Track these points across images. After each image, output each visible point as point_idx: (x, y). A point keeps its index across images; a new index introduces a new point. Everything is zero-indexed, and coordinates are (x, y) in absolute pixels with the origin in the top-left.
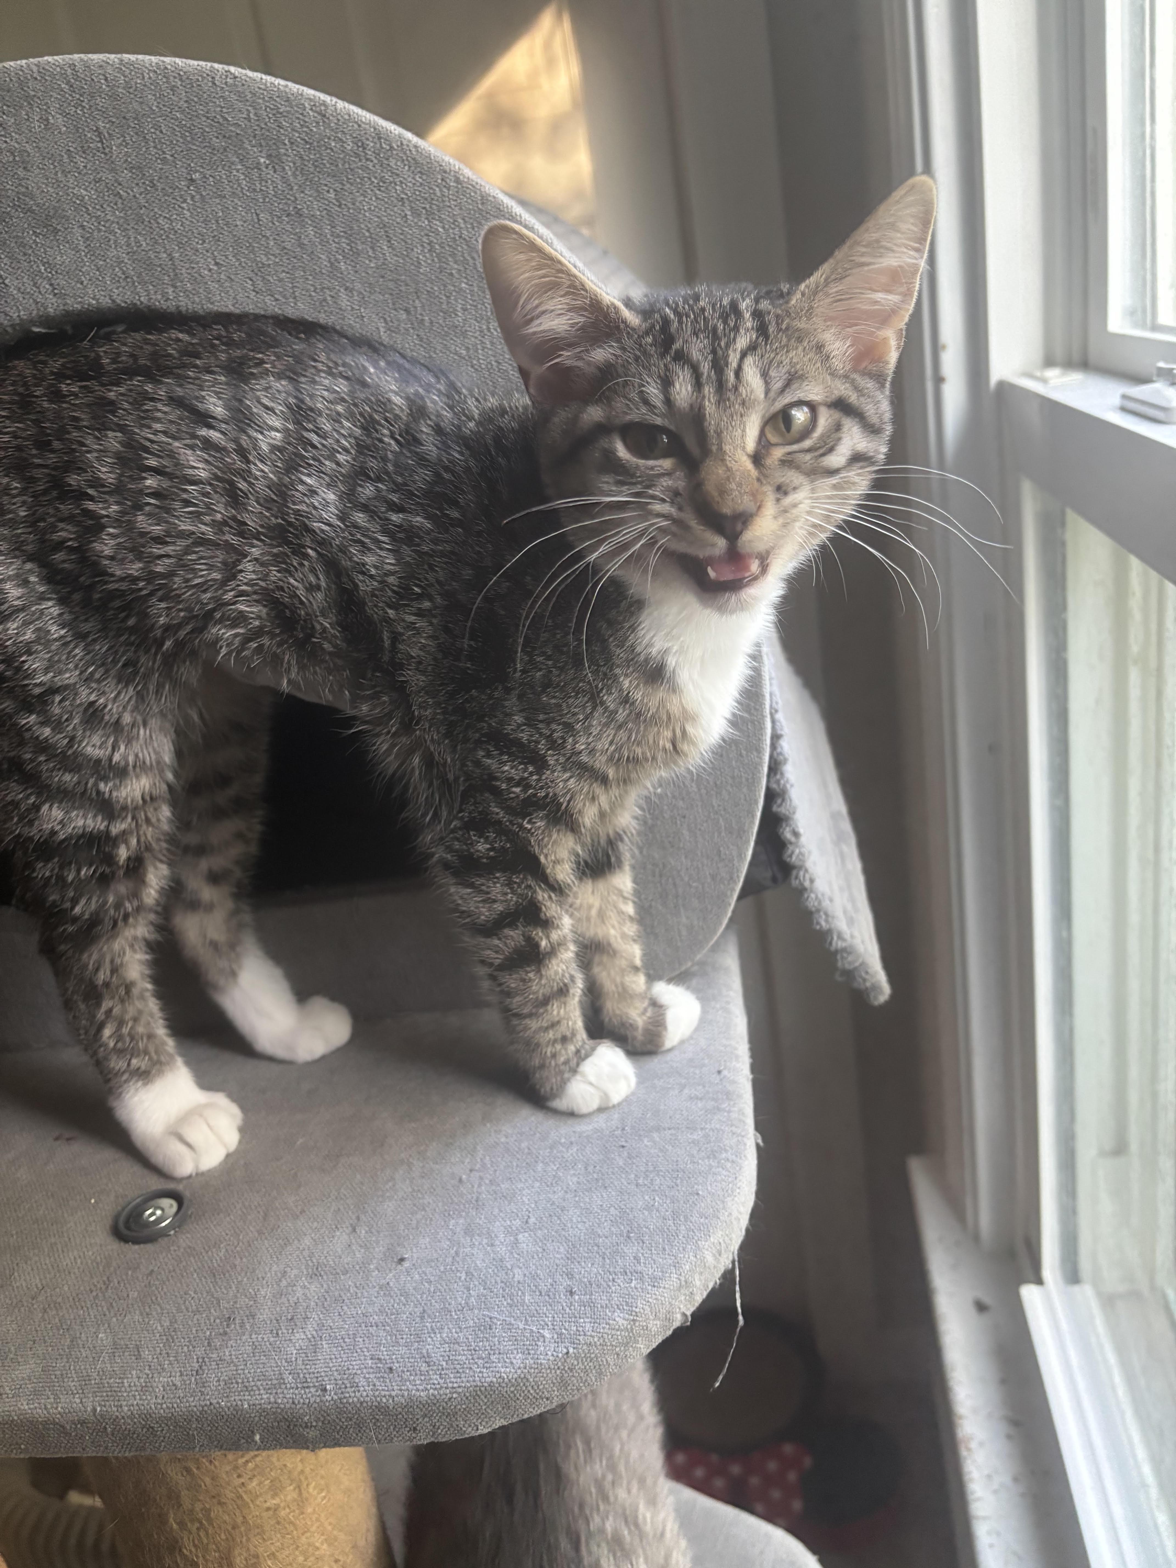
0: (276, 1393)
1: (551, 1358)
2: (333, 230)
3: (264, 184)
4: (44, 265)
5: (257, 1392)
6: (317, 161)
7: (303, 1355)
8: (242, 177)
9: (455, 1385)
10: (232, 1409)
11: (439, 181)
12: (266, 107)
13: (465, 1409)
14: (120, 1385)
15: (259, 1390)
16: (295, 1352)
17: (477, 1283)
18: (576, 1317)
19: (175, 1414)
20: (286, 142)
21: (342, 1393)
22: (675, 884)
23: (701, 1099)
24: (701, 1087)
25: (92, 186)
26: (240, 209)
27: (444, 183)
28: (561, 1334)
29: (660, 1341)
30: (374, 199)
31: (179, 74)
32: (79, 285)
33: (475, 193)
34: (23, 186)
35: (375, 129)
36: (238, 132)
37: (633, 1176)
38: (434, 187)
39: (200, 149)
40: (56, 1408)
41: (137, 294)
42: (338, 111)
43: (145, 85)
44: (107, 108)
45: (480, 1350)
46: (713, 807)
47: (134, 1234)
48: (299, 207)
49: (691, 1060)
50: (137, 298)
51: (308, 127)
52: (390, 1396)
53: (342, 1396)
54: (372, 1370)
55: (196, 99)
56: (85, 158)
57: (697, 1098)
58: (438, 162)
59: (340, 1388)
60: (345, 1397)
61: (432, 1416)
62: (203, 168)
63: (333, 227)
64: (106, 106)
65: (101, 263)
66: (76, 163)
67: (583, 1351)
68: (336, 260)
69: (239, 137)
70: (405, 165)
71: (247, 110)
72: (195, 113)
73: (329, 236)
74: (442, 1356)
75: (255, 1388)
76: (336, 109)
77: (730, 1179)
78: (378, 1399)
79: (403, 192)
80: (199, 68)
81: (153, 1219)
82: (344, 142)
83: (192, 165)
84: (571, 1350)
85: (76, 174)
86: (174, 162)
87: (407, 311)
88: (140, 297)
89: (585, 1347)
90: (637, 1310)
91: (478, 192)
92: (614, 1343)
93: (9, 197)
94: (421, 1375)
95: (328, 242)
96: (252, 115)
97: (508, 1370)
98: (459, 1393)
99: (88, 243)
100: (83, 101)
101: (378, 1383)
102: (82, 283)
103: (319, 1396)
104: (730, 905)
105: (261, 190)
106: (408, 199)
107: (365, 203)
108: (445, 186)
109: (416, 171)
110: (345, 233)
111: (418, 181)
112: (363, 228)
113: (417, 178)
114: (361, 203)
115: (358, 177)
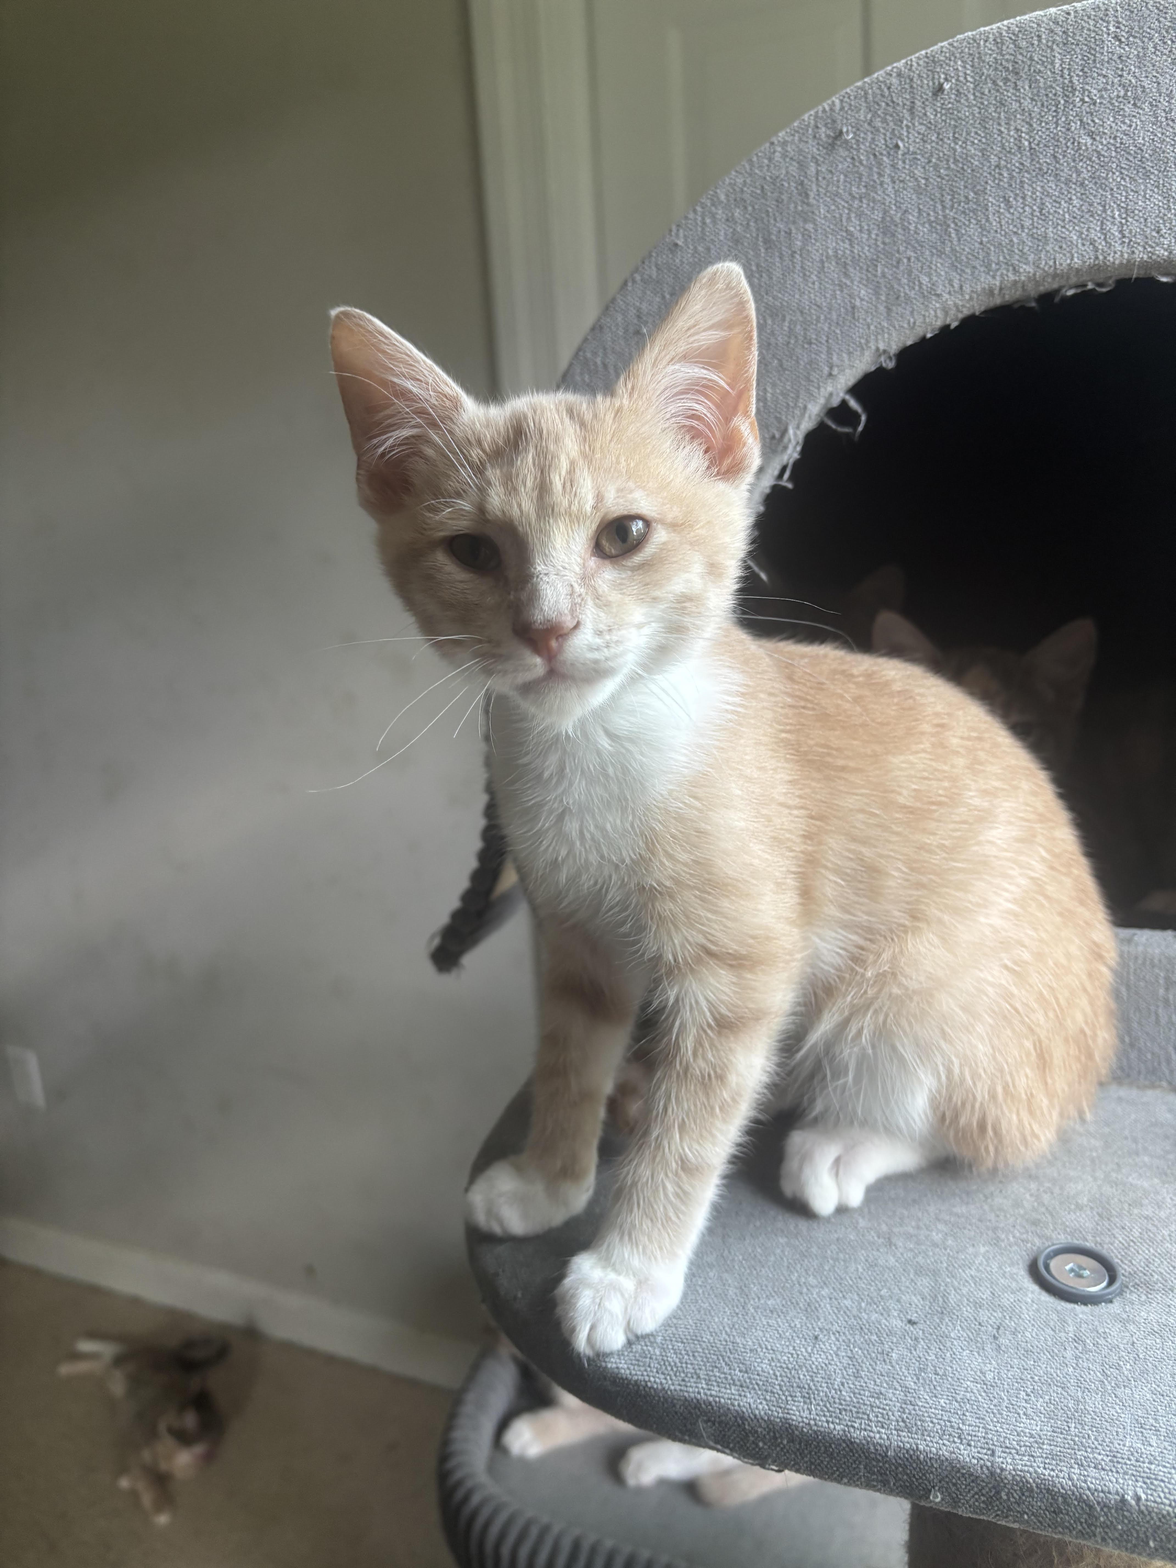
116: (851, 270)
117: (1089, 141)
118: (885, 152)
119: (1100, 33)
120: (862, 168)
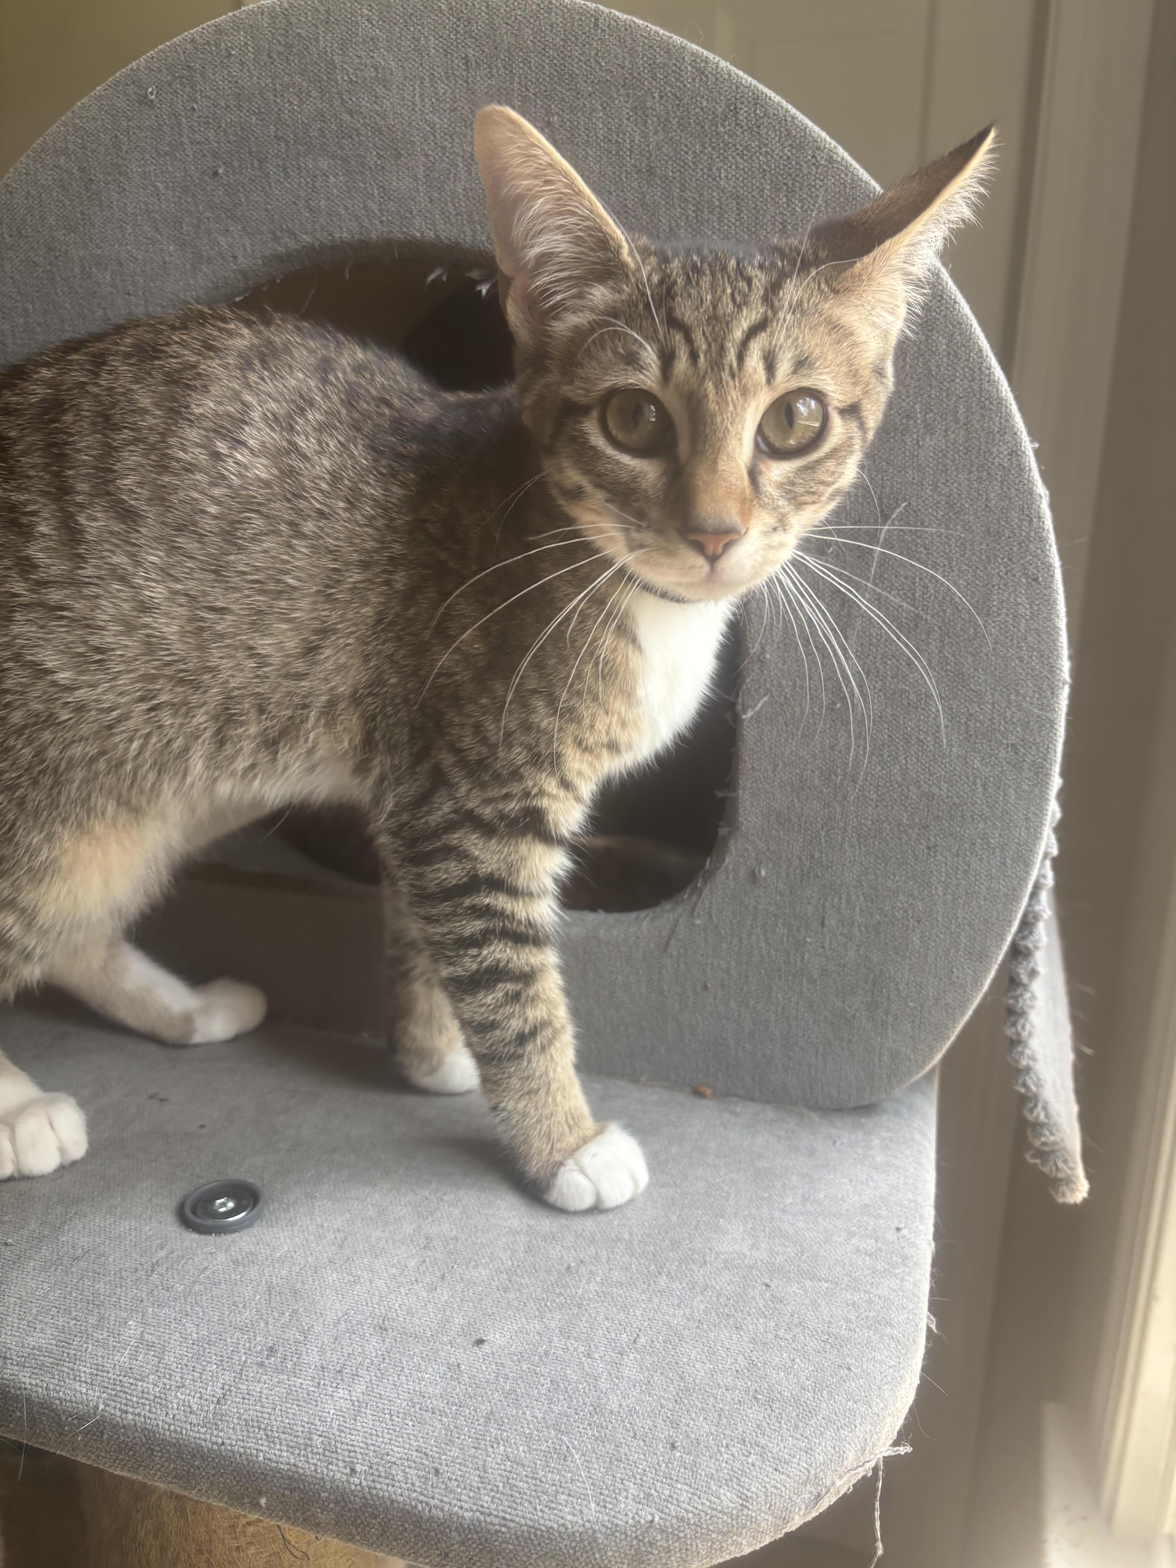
0: (299, 1455)
1: (631, 1521)
2: (683, 194)
3: (621, 135)
4: (378, 189)
5: (278, 1447)
6: (683, 119)
7: (341, 1419)
8: (601, 126)
9: (508, 1517)
10: (244, 1457)
11: (809, 157)
12: (644, 55)
13: (511, 1551)
14: (133, 1387)
15: (281, 1444)
16: (332, 1411)
17: (562, 1398)
18: (671, 1479)
19: (181, 1442)
20: (656, 95)
21: (373, 1481)
22: (888, 998)
23: (870, 1255)
24: (873, 1241)
25: (446, 114)
26: (591, 159)
27: (814, 161)
28: (649, 1495)
29: (767, 1542)
30: (733, 167)
31: (563, 11)
32: (408, 215)
33: (846, 175)
34: (378, 104)
35: (754, 94)
36: (608, 78)
37: (773, 1324)
38: (802, 163)
39: (564, 91)
40: (58, 1392)
41: (464, 233)
42: (719, 70)
43: (525, 17)
44: (481, 37)
45: (546, 1482)
46: (957, 917)
47: (199, 1220)
48: (652, 165)
49: (866, 1206)
50: (462, 236)
51: (682, 82)
52: (427, 1504)
53: (373, 1485)
54: (413, 1465)
55: (573, 39)
56: (447, 85)
57: (866, 1253)
58: (813, 138)
59: (372, 1474)
60: (375, 1488)
61: (470, 1546)
62: (563, 111)
63: (683, 191)
64: (480, 34)
65: (436, 195)
66: (436, 88)
67: (672, 1524)
68: (677, 226)
69: (608, 83)
70: (776, 136)
71: (624, 57)
72: (569, 54)
73: (675, 200)
74: (500, 1475)
75: (277, 1441)
76: (717, 67)
77: (892, 1363)
78: (413, 1503)
79: (766, 164)
80: (584, 7)
81: (223, 1210)
82: (717, 103)
83: (553, 106)
84: (657, 1519)
85: (433, 100)
86: (535, 101)
88: (465, 236)
89: (674, 1521)
90: (749, 1494)
91: (850, 175)
92: (711, 1528)
93: (361, 113)
94: (471, 1490)
95: (673, 205)
96: (627, 63)
97: (575, 1519)
98: (509, 1528)
99: (428, 172)
100: (458, 26)
101: (418, 1484)
102: (411, 213)
103: (346, 1474)
104: (949, 1038)
105: (616, 141)
106: (770, 172)
107: (722, 170)
108: (814, 164)
109: (786, 144)
110: (694, 199)
111: (786, 154)
112: (714, 197)
113: (786, 151)
114: (719, 169)
115: (723, 142)
116: (160, 225)
117: (348, 117)
118: (183, 114)
119: (356, 14)
120: (165, 127)
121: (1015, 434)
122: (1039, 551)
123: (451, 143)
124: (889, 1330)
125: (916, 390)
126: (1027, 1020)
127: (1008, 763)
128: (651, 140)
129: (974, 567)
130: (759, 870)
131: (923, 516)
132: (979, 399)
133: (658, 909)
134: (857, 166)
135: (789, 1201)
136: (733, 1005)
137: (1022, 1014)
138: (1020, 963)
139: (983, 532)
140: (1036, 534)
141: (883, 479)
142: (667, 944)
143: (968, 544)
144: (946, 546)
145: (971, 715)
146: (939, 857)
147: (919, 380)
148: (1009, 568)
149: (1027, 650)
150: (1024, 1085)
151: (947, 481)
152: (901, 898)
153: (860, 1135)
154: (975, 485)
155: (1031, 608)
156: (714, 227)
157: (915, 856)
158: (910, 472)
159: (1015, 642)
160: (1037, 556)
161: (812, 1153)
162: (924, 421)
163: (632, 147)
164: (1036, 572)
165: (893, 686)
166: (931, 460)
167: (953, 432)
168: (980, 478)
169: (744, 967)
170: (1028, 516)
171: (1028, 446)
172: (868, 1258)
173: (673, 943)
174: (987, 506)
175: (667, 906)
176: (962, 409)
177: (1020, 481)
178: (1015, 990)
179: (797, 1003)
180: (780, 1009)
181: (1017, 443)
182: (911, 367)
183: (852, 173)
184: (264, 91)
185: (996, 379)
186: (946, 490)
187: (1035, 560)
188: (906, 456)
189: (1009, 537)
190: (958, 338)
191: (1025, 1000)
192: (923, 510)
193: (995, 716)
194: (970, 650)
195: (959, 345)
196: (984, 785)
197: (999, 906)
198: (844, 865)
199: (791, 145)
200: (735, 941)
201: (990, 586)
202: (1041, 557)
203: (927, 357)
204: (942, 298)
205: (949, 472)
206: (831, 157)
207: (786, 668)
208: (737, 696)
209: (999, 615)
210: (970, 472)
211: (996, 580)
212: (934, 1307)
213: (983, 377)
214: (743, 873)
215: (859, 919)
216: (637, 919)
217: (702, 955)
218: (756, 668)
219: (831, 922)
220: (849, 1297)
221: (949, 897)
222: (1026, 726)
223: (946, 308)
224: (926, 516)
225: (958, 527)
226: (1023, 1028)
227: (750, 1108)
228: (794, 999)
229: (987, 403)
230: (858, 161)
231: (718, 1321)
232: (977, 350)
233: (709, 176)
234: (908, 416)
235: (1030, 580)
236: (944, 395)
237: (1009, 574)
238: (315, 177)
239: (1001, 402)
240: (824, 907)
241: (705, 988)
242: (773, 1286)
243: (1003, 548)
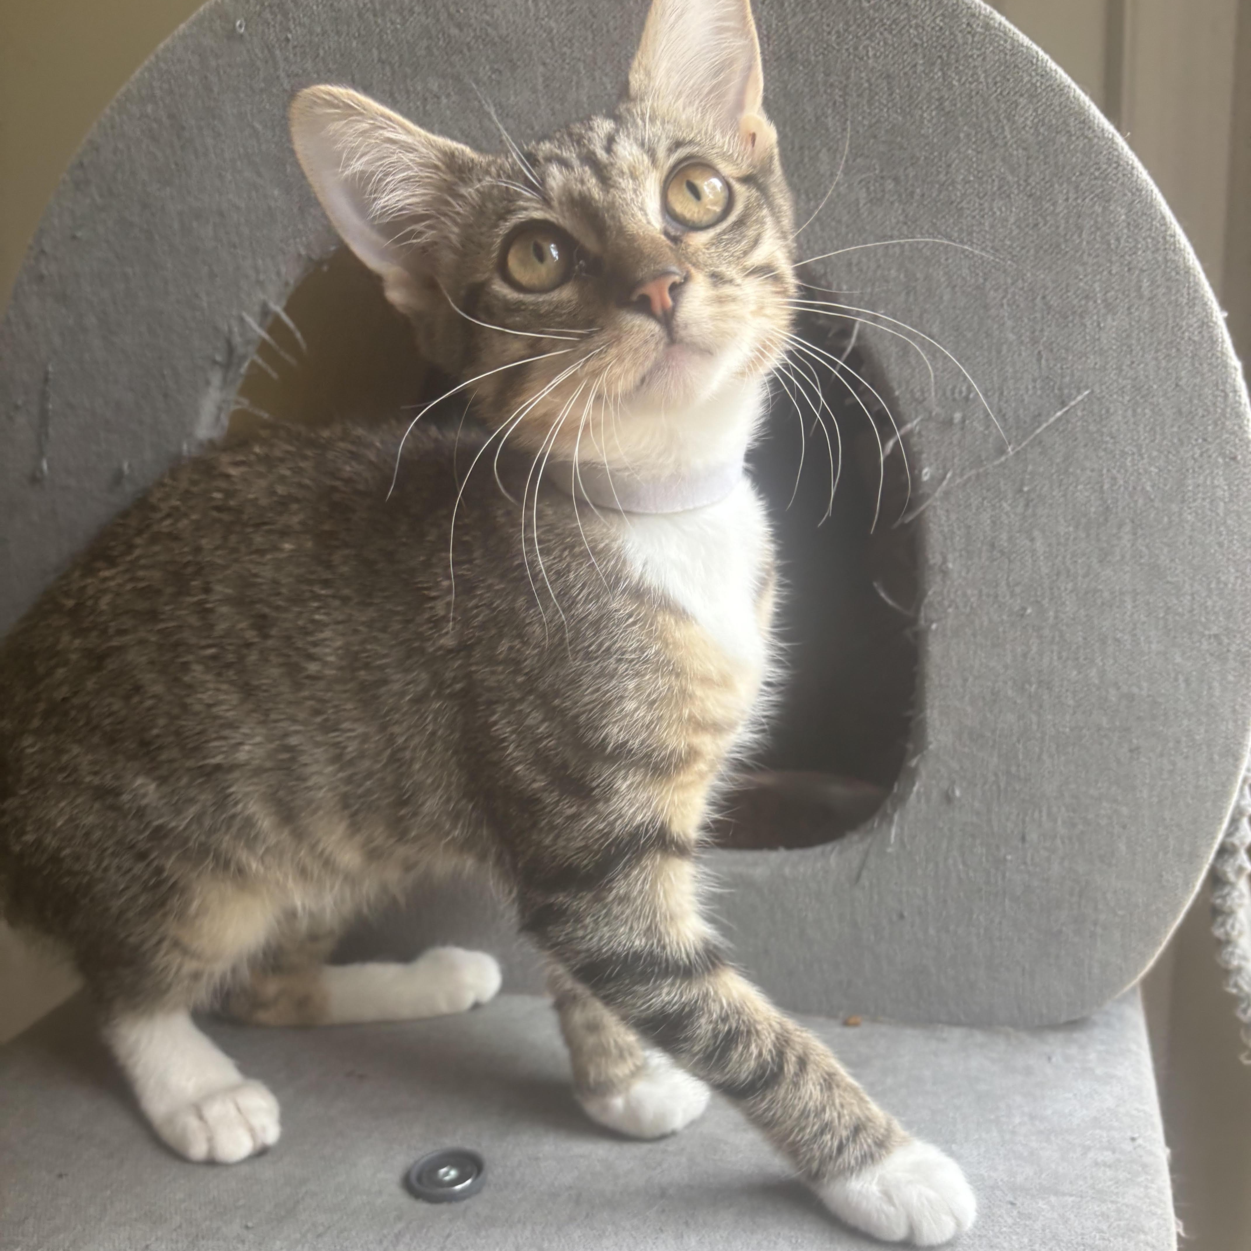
2: (828, 78)
11: (964, 26)
22: (1096, 909)
23: (1110, 1166)
24: (1110, 1152)
27: (969, 29)
30: (882, 43)
38: (957, 33)
46: (1164, 819)
47: (426, 1190)
49: (1095, 1119)
57: (1105, 1164)
58: (966, 4)
63: (828, 75)
73: (820, 86)
79: (918, 37)
81: (448, 1178)
87: (896, 180)
91: (1009, 40)
93: (471, 25)
95: (818, 92)
99: (548, 82)
104: (1160, 944)
106: (922, 45)
107: (870, 49)
108: (969, 33)
109: (937, 14)
110: (841, 82)
111: (938, 25)
112: (862, 78)
113: (938, 21)
114: (866, 47)
115: (868, 17)
117: (457, 31)
118: (276, 45)
120: (258, 61)
121: (1205, 304)
122: (1236, 428)
123: (570, 48)
124: (1142, 1237)
125: (1095, 267)
126: (1235, 919)
127: (1212, 655)
128: (789, 23)
129: (1166, 453)
130: (953, 791)
131: (1107, 403)
132: (1164, 273)
133: (845, 841)
134: (1016, 31)
135: (1017, 1120)
136: (932, 931)
137: (1231, 913)
138: (1226, 861)
139: (1174, 414)
140: (1233, 409)
141: (1062, 368)
142: (859, 877)
143: (1158, 428)
144: (1135, 433)
145: (1169, 608)
146: (1143, 759)
147: (1097, 256)
148: (1204, 449)
149: (1227, 534)
150: (1236, 985)
151: (1133, 363)
152: (1105, 804)
153: (1073, 1050)
154: (1164, 363)
155: (1230, 489)
156: (864, 112)
157: (1118, 761)
158: (1092, 357)
159: (1214, 527)
160: (1233, 433)
161: (1028, 1071)
162: (1105, 301)
163: (769, 32)
164: (1233, 450)
165: (1084, 586)
166: (1113, 341)
167: (1137, 309)
168: (1169, 355)
169: (942, 891)
170: (1223, 391)
171: (1219, 316)
172: (1107, 1170)
173: (865, 873)
174: (1177, 385)
175: (855, 837)
176: (1146, 284)
177: (1213, 355)
178: (1222, 889)
179: (1000, 923)
180: (982, 931)
181: (1208, 315)
182: (1088, 243)
183: (1012, 38)
184: (364, 11)
185: (1182, 247)
186: (1131, 373)
187: (1232, 437)
188: (1086, 341)
189: (1203, 416)
190: (1138, 206)
191: (1233, 899)
192: (1107, 396)
193: (1195, 606)
194: (1165, 540)
195: (1140, 214)
196: (1187, 681)
197: (1209, 804)
198: (1043, 777)
199: (943, 15)
200: (931, 866)
201: (1184, 470)
202: (1239, 434)
203: (1106, 231)
204: (1119, 165)
205: (1134, 353)
206: (988, 24)
207: (970, 575)
208: (918, 611)
209: (1195, 500)
210: (1157, 351)
211: (1191, 463)
212: (1180, 1213)
213: (1167, 246)
214: (935, 795)
215: (1062, 831)
216: (823, 853)
217: (896, 884)
218: (938, 578)
219: (1033, 836)
220: (1097, 1209)
221: (1155, 800)
222: (1229, 615)
223: (1124, 175)
224: (1111, 402)
225: (1147, 411)
226: (1233, 927)
227: (956, 1034)
228: (997, 920)
229: (1173, 273)
230: (1016, 25)
231: (971, 1242)
232: (1159, 217)
233: (855, 56)
234: (1087, 297)
235: (1227, 460)
236: (1126, 269)
237: (1205, 455)
238: (426, 99)
239: (1188, 271)
240: (1024, 822)
241: (901, 916)
242: (1018, 1204)
243: (1197, 428)
